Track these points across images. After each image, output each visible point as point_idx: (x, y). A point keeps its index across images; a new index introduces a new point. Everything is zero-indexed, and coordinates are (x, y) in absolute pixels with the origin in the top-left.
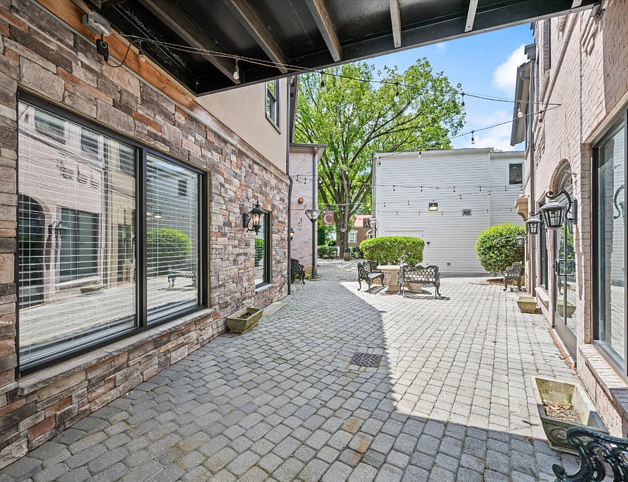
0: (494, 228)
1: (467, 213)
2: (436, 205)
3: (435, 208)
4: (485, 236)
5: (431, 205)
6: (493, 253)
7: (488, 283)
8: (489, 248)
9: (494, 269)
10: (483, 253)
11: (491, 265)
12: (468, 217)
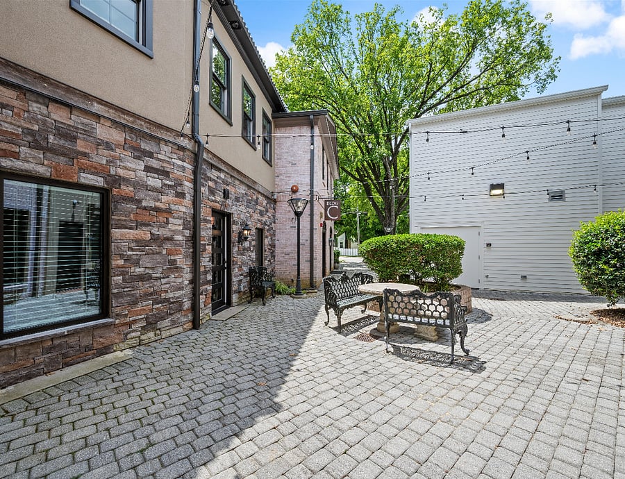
0: (606, 217)
1: (557, 196)
2: (501, 186)
3: (499, 192)
4: (589, 233)
5: (493, 187)
6: (606, 263)
7: (596, 319)
8: (598, 254)
9: (609, 292)
10: (583, 263)
11: (600, 285)
12: (560, 203)
